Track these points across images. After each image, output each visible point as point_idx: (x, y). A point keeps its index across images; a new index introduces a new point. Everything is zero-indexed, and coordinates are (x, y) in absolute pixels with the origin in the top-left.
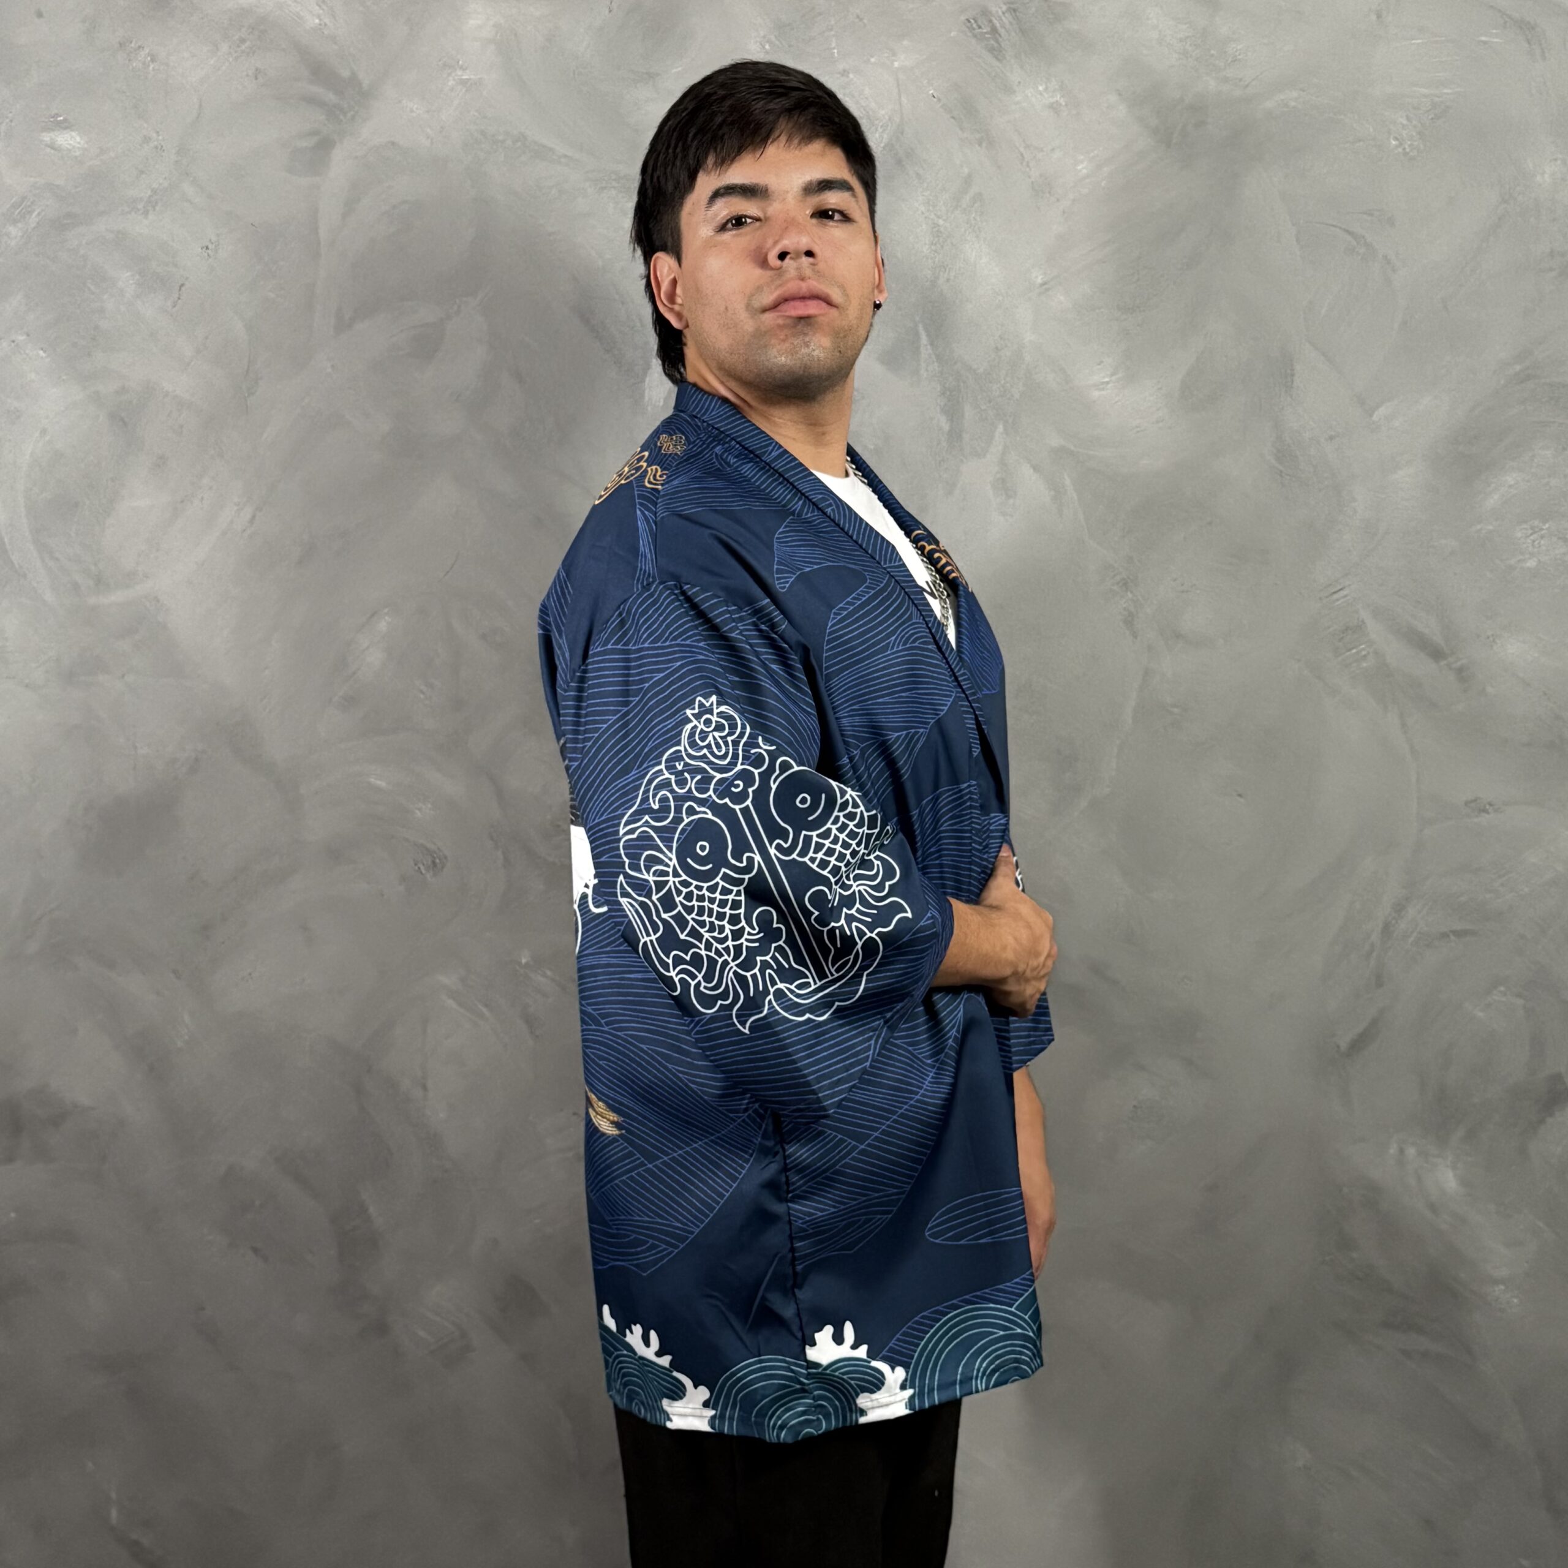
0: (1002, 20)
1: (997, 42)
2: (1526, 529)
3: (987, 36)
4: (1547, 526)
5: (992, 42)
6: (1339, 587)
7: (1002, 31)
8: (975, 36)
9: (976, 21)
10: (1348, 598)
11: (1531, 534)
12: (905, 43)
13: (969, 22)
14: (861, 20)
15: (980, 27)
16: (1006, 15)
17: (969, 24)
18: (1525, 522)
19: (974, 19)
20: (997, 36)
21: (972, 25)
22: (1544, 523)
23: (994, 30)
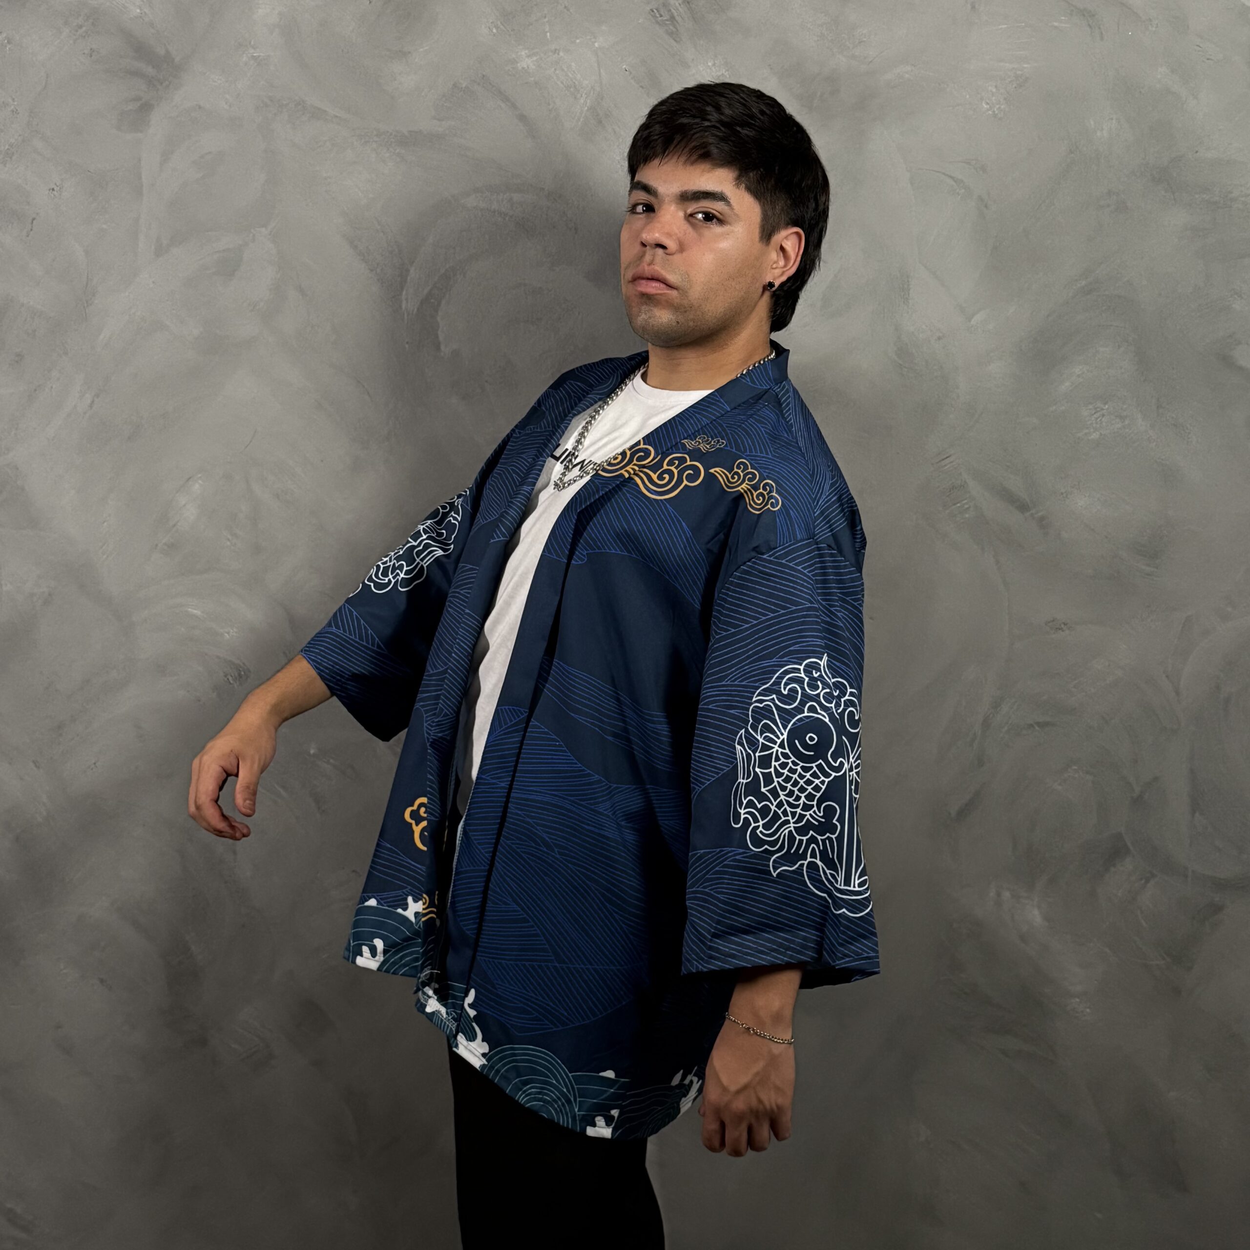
0: (678, 10)
1: (675, 27)
2: (1090, 409)
3: (667, 22)
4: (1107, 406)
5: (671, 27)
6: (947, 455)
7: (678, 18)
8: (657, 22)
9: (658, 11)
10: (954, 463)
11: (1095, 413)
12: (604, 28)
13: (653, 11)
14: (568, 10)
15: (661, 16)
16: (682, 6)
17: (652, 13)
18: (1091, 403)
19: (656, 10)
20: (675, 22)
21: (655, 14)
22: (1105, 404)
23: (672, 18)
